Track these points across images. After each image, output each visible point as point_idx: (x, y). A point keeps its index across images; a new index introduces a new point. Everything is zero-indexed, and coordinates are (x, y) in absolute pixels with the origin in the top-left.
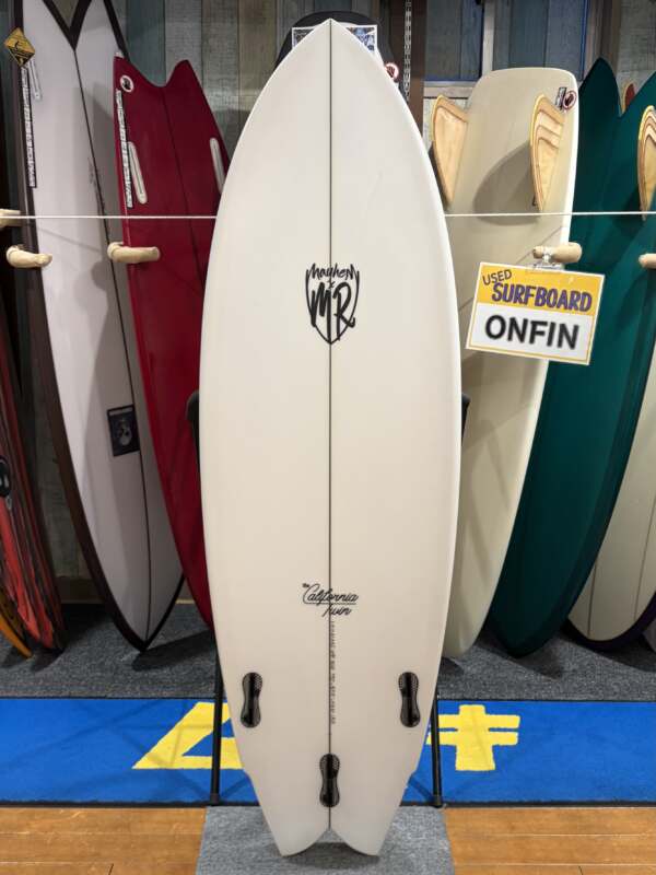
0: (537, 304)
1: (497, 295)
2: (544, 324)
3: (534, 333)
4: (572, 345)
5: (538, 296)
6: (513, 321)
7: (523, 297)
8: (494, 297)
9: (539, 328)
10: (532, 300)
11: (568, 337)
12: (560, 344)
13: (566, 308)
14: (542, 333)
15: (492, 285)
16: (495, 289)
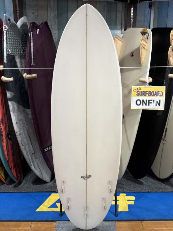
0: (149, 95)
1: (138, 94)
2: (151, 100)
3: (149, 103)
4: (159, 105)
5: (149, 93)
6: (143, 101)
7: (145, 94)
8: (137, 95)
9: (150, 102)
10: (147, 95)
11: (158, 103)
12: (156, 105)
13: (156, 96)
14: (151, 103)
15: (136, 92)
16: (137, 93)
